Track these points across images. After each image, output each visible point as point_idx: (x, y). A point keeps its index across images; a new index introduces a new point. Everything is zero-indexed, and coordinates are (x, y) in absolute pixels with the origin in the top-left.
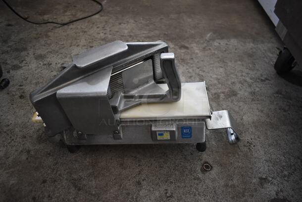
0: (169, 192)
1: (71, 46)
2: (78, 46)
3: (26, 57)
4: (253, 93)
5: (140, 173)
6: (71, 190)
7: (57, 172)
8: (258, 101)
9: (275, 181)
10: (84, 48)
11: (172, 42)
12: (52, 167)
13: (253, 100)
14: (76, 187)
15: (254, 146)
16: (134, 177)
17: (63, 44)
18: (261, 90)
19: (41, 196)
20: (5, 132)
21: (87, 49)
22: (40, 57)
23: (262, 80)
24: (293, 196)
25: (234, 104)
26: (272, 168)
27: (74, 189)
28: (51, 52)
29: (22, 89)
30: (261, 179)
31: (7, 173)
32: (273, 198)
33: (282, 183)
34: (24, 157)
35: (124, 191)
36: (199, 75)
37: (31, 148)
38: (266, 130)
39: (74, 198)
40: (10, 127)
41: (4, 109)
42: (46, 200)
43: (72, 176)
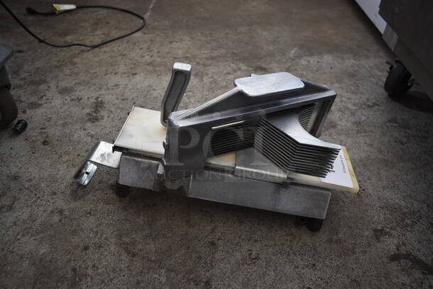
0: (254, 253)
1: (105, 75)
2: (116, 74)
3: (47, 92)
4: (358, 123)
5: (213, 231)
6: (123, 258)
7: (101, 235)
8: (365, 132)
9: (395, 233)
10: (124, 75)
11: (243, 63)
12: (95, 230)
13: (358, 132)
14: (128, 252)
15: (364, 190)
16: (206, 236)
17: (96, 73)
18: (368, 118)
19: (83, 266)
20: (28, 189)
21: (128, 77)
22: (65, 91)
23: (369, 106)
24: (419, 250)
25: (333, 138)
26: (389, 216)
27: (126, 255)
28: (80, 83)
29: (45, 133)
30: (376, 231)
31: (35, 240)
32: (393, 253)
33: (404, 235)
34: (56, 219)
35: (194, 255)
37: (65, 207)
38: (378, 169)
39: (128, 267)
40: (34, 182)
41: (24, 159)
42: (90, 271)
43: (123, 239)
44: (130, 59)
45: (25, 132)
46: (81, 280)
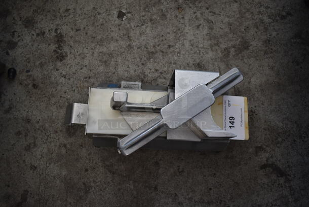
0: (181, 168)
4: (267, 42)
5: (157, 154)
6: (108, 175)
7: (93, 161)
8: (271, 53)
9: (268, 149)
12: (88, 157)
13: (266, 53)
14: (110, 171)
15: (257, 114)
16: (153, 158)
18: (278, 34)
19: (88, 181)
20: (39, 129)
25: (244, 62)
26: (269, 136)
28: (36, 11)
29: (31, 75)
30: (257, 147)
31: (57, 166)
32: (263, 164)
33: (274, 150)
34: (63, 151)
35: (147, 171)
36: (208, 21)
37: (66, 142)
38: (272, 93)
39: (112, 181)
40: (40, 124)
41: (26, 103)
42: (92, 184)
43: (106, 163)
45: (17, 76)
46: (90, 190)
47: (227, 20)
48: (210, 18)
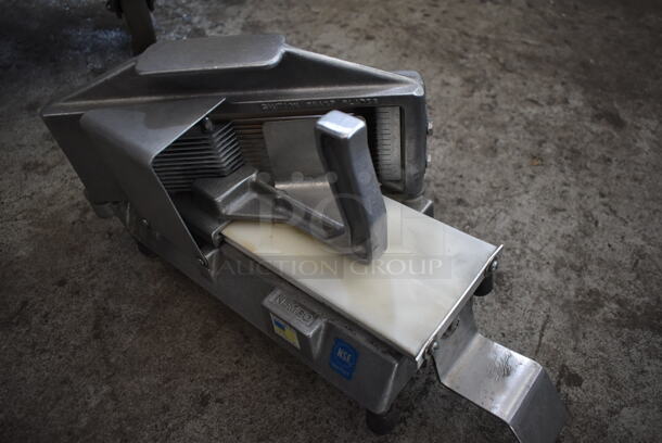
1: (329, 22)
2: (344, 26)
3: (229, 20)
5: (225, 380)
6: (84, 329)
7: (93, 277)
10: (353, 34)
12: (94, 263)
14: (96, 326)
16: (207, 381)
17: (317, 13)
19: (36, 306)
21: (356, 39)
22: (252, 28)
27: (91, 327)
28: (279, 22)
31: (29, 231)
34: (72, 217)
35: (164, 398)
36: (587, 215)
39: (76, 347)
42: (35, 319)
43: (110, 301)
44: (387, 10)
46: (17, 324)
47: (639, 241)
48: (595, 213)
